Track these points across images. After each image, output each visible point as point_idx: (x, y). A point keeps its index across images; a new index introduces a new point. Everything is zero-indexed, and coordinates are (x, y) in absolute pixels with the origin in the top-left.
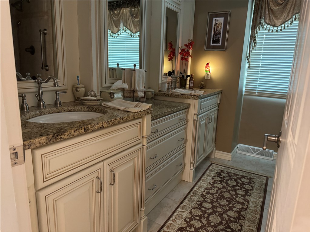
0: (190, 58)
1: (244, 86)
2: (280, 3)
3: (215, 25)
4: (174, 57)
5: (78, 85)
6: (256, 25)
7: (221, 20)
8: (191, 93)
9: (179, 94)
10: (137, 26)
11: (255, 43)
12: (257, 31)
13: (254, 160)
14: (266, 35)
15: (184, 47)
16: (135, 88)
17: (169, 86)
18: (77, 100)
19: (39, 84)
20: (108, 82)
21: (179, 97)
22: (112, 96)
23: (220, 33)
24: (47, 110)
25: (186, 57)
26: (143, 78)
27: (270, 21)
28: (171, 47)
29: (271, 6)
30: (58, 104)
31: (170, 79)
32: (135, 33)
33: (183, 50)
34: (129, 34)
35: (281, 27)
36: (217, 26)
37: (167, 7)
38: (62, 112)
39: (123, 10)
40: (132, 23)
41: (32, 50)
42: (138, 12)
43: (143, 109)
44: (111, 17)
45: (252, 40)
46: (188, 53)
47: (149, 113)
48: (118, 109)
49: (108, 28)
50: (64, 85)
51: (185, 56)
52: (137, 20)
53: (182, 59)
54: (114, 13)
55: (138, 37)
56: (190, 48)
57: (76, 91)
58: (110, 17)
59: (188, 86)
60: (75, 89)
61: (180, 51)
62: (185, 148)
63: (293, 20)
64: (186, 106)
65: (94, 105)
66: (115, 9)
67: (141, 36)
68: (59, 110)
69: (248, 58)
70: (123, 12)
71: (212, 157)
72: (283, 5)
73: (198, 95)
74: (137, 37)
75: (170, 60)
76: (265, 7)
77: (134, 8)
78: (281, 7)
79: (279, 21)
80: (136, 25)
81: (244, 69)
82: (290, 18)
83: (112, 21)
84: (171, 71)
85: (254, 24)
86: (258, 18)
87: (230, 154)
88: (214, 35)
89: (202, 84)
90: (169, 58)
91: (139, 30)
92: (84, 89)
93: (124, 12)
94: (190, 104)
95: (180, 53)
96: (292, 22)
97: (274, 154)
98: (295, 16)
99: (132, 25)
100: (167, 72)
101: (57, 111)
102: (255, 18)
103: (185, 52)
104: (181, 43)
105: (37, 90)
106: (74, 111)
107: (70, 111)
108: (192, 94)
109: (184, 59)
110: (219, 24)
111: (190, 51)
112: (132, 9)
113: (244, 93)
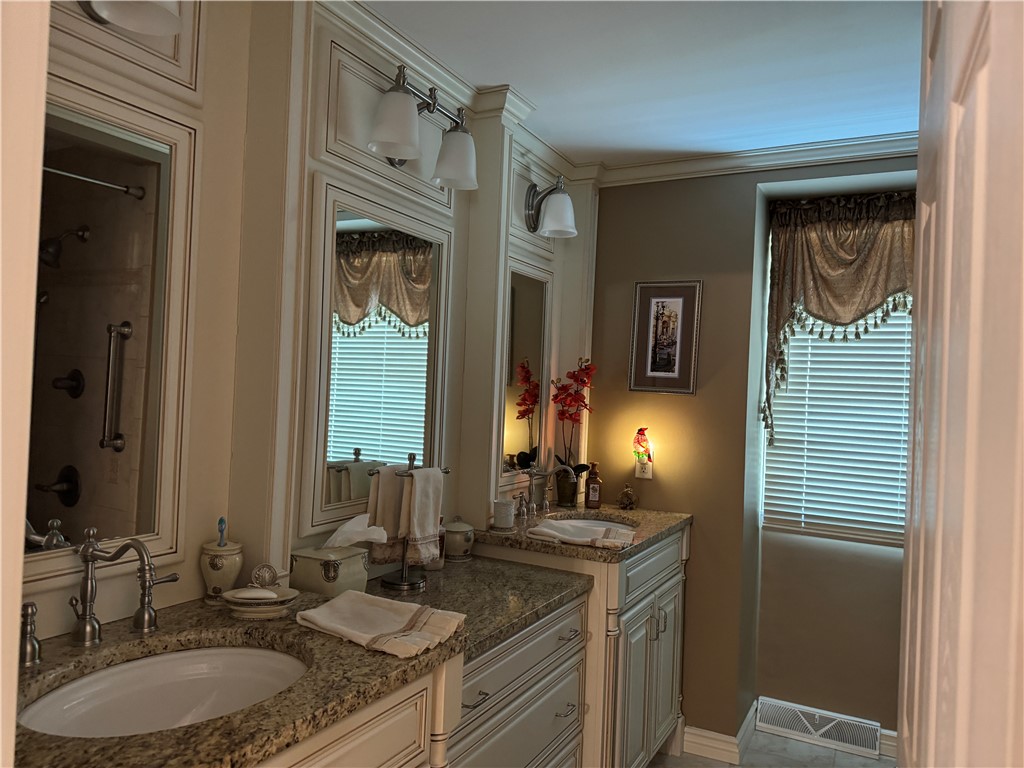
0: (585, 414)
1: (762, 500)
2: (846, 260)
3: (657, 319)
4: (537, 408)
5: (219, 545)
6: (780, 318)
7: (675, 305)
8: (593, 541)
9: (556, 541)
10: (421, 305)
11: (783, 369)
12: (785, 337)
13: (817, 758)
14: (813, 347)
15: (567, 381)
16: (410, 532)
17: (521, 505)
18: (210, 597)
19: (86, 561)
20: (319, 517)
21: (554, 553)
22: (332, 574)
23: (675, 343)
24: (105, 652)
25: (572, 410)
26: (438, 497)
27: (823, 309)
28: (527, 378)
29: (820, 265)
30: (146, 625)
31: (523, 478)
32: (417, 325)
33: (563, 389)
34: (395, 327)
35: (857, 328)
36: (664, 322)
37: (513, 273)
38: (156, 654)
39: (381, 257)
40: (406, 297)
41: (75, 384)
42: (424, 268)
43: (437, 641)
44: (342, 275)
45: (772, 361)
46: (578, 398)
47: (457, 650)
48: (350, 642)
49: (333, 309)
50: (174, 550)
51: (570, 406)
52: (421, 287)
53: (562, 415)
54: (351, 265)
55: (422, 338)
56: (584, 383)
57: (210, 569)
58: (339, 277)
59: (581, 498)
60: (207, 561)
61: (553, 391)
62: (581, 735)
63: (887, 310)
64: (578, 585)
65: (269, 620)
66: (356, 253)
67: (433, 337)
68: (145, 650)
69: (765, 412)
70: (379, 264)
71: (674, 751)
72: (855, 266)
73: (617, 547)
74: (421, 335)
75: (522, 415)
76: (804, 268)
77: (415, 255)
78: (849, 270)
79: (848, 308)
80: (418, 301)
81: (756, 445)
82: (878, 302)
83: (344, 287)
84: (528, 452)
85: (775, 317)
86: (787, 301)
87: (732, 739)
88: (655, 347)
89: (626, 495)
90: (519, 412)
91: (427, 317)
92: (238, 559)
93: (383, 264)
94: (591, 579)
95: (556, 397)
96: (886, 314)
97: (881, 735)
98: (894, 300)
99: (407, 302)
100: (516, 454)
101: (139, 654)
102: (775, 299)
103: (570, 395)
104: (555, 368)
105: (77, 578)
106: (200, 645)
107: (184, 647)
108: (598, 544)
109: (568, 416)
110: (669, 317)
111: (586, 392)
112: (408, 258)
113: (761, 524)
